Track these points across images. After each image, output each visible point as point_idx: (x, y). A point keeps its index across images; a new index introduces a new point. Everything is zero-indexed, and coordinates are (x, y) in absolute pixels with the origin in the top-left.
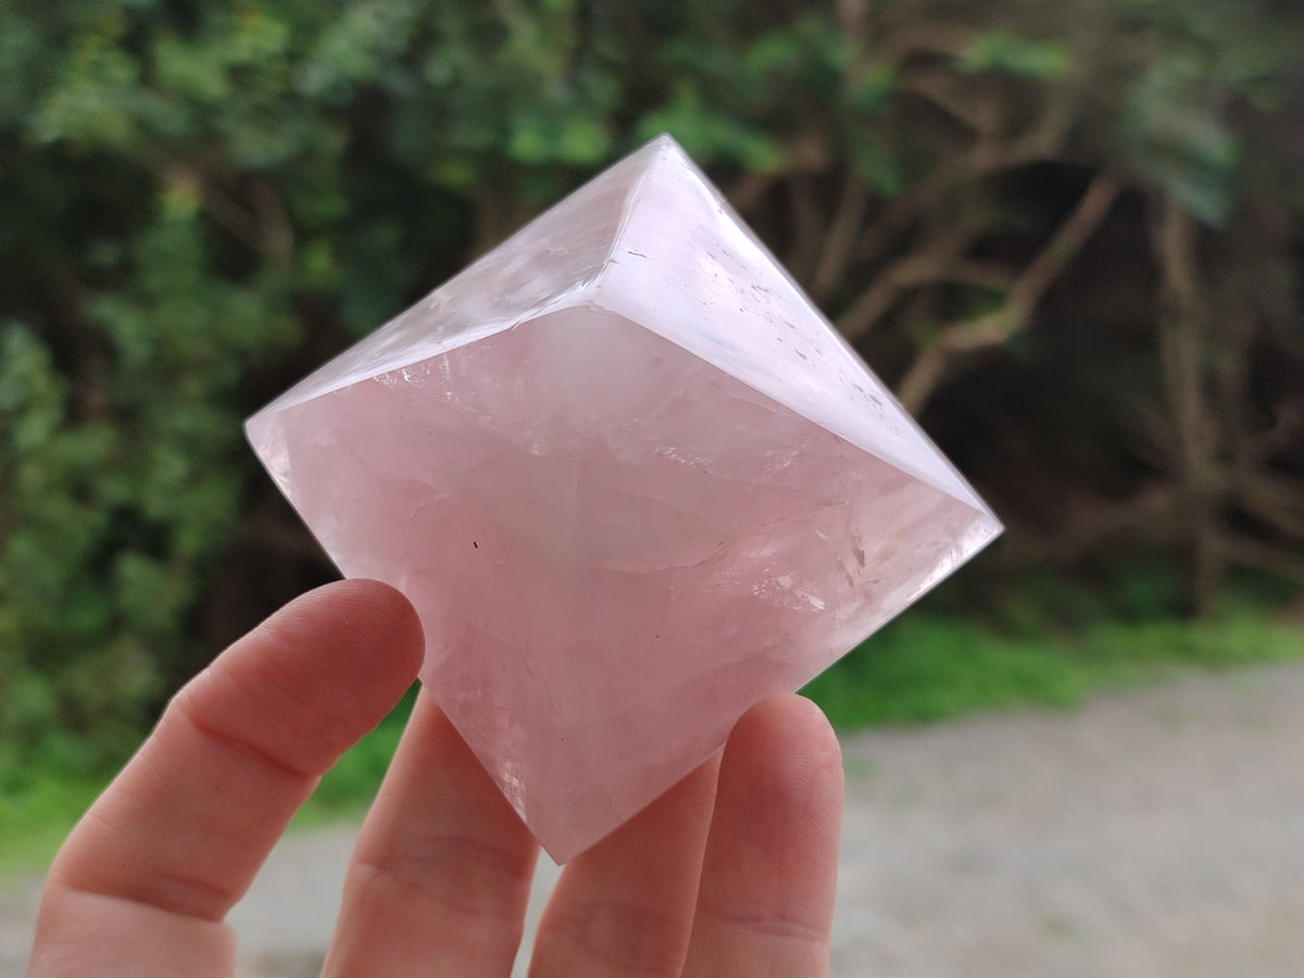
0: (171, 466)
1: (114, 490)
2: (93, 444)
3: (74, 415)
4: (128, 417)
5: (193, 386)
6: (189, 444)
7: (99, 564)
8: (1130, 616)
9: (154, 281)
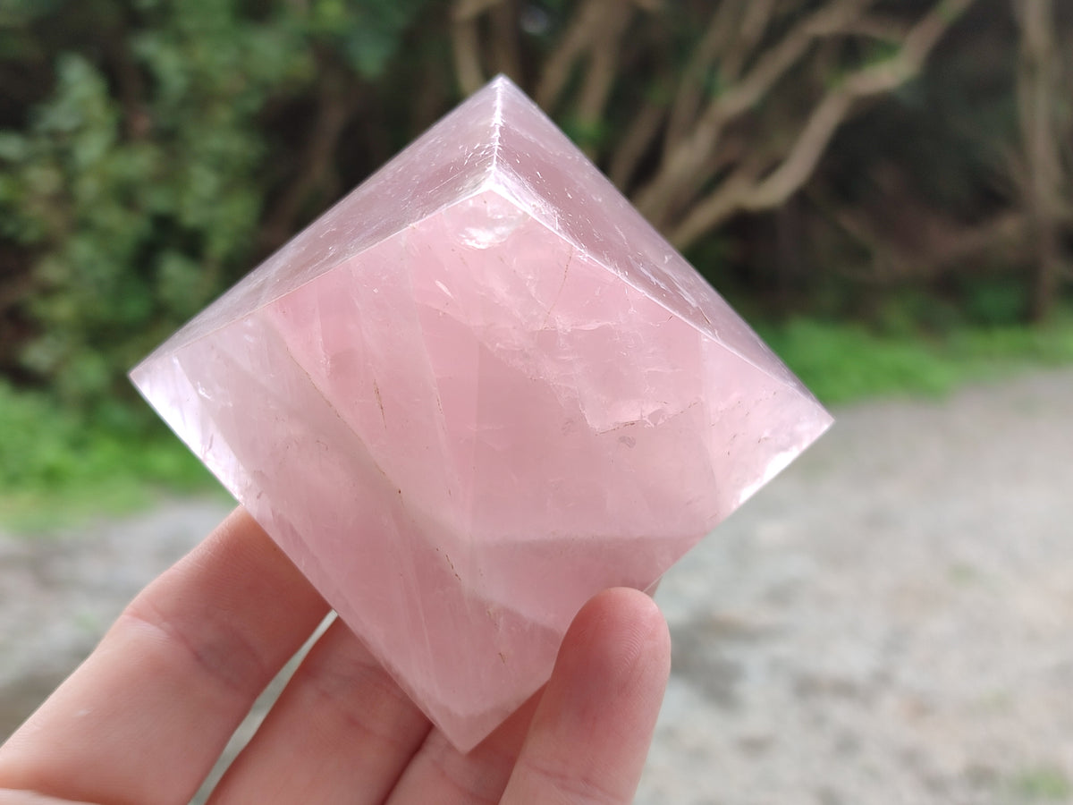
0: (204, 181)
1: (158, 201)
2: (140, 162)
3: (124, 136)
4: (167, 138)
5: (224, 115)
6: (220, 164)
7: (143, 262)
8: (983, 322)
9: (189, 23)
